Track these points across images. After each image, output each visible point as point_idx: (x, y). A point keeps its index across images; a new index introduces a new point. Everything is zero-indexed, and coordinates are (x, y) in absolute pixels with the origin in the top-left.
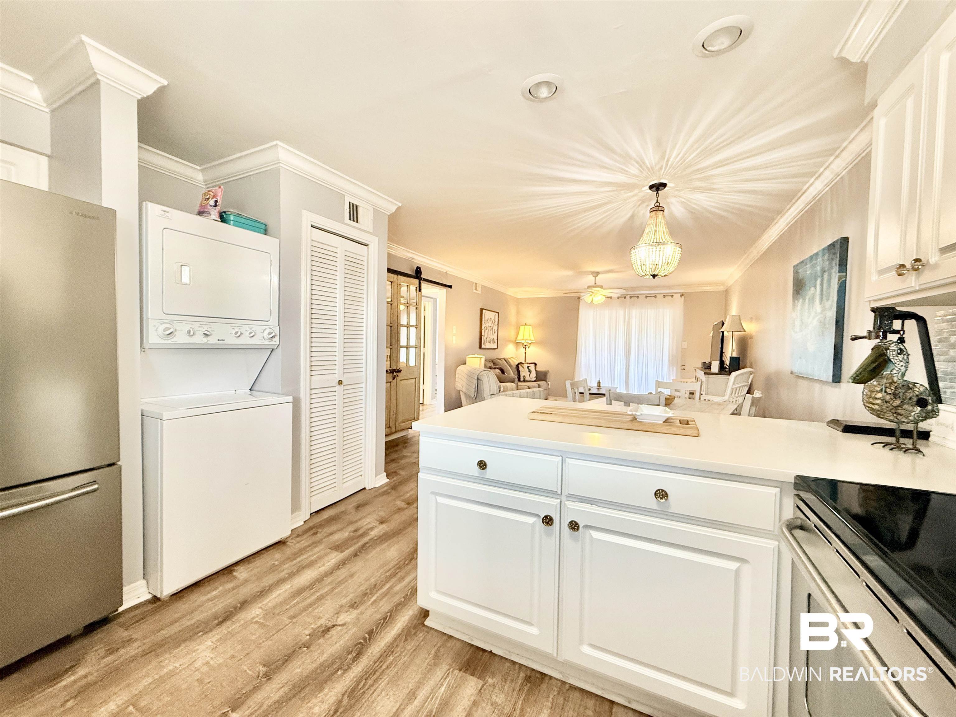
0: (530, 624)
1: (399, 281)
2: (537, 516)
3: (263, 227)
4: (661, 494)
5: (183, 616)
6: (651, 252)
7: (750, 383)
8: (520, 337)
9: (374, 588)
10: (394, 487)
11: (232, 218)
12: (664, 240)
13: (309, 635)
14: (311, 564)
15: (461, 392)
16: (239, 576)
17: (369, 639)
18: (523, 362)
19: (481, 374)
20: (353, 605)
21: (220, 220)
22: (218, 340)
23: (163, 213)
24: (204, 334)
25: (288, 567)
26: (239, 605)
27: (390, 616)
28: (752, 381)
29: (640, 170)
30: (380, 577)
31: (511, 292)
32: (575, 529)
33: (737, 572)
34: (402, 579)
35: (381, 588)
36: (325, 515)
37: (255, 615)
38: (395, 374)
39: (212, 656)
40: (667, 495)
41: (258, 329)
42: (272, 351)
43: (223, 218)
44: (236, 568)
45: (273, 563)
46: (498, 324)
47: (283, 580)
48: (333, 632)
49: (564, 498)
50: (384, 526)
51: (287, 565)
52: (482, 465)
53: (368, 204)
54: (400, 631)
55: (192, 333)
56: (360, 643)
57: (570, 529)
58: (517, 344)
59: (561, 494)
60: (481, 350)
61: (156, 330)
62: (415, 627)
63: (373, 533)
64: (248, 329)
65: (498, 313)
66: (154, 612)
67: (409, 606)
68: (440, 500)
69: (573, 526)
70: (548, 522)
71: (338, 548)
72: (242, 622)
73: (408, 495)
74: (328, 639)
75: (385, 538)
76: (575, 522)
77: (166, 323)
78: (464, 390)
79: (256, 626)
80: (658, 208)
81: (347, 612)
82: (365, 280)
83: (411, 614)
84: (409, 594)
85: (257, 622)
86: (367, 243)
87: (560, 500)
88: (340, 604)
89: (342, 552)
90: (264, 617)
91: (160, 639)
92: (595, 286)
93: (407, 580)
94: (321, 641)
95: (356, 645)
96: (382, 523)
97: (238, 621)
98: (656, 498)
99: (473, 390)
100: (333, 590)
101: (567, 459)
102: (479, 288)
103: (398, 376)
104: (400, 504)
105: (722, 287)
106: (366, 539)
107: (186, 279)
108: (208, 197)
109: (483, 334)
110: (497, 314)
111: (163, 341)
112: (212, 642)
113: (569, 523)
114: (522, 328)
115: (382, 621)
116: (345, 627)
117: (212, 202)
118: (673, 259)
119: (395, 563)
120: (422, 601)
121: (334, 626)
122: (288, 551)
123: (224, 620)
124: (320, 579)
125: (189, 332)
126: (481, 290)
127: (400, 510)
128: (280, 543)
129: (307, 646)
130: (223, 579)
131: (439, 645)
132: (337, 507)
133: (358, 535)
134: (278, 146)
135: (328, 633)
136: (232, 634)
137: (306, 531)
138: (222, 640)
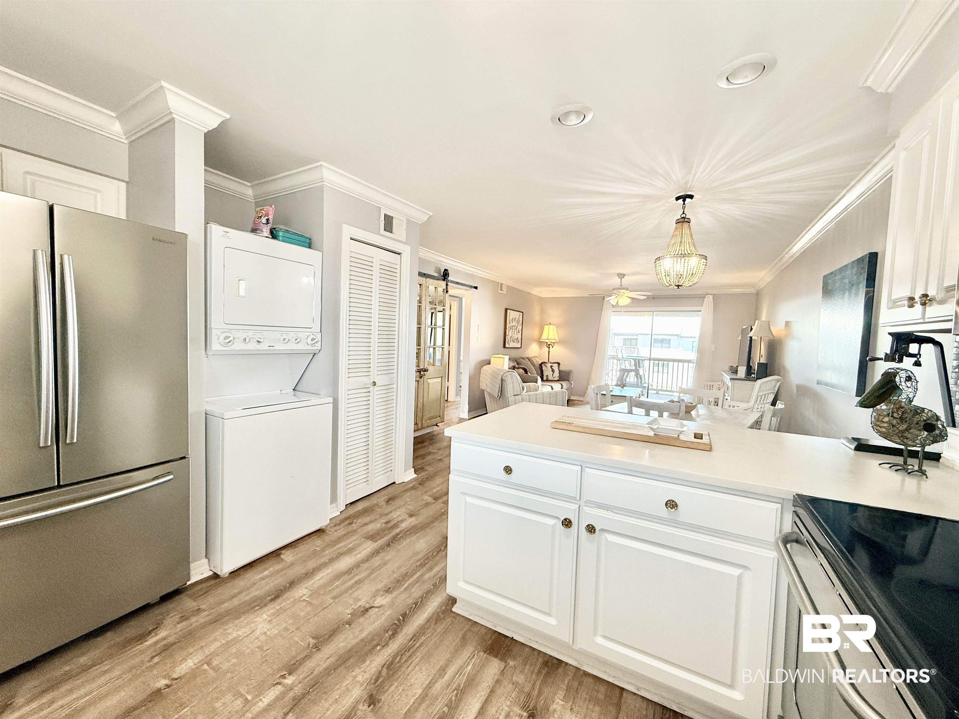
0: (549, 615)
1: (427, 284)
2: (557, 518)
3: (308, 241)
4: (671, 505)
5: (240, 593)
6: (675, 263)
7: (776, 391)
8: (544, 337)
9: (405, 576)
10: (420, 483)
11: (281, 234)
12: (689, 252)
13: (351, 614)
14: (350, 551)
15: (485, 392)
16: (286, 559)
17: (404, 620)
18: (547, 361)
19: (505, 375)
20: (388, 591)
21: (271, 237)
22: (269, 346)
23: (225, 233)
24: (257, 341)
25: (329, 553)
26: (288, 585)
27: (421, 601)
28: (778, 389)
29: (666, 184)
30: (410, 566)
31: (536, 291)
32: (591, 532)
33: (740, 577)
34: (431, 569)
35: (412, 576)
36: (360, 506)
37: (301, 594)
38: (422, 373)
39: (268, 627)
40: (676, 505)
41: (302, 335)
42: (314, 355)
43: (273, 235)
44: (283, 552)
45: (315, 548)
46: (522, 323)
47: (324, 565)
48: (371, 612)
49: (582, 503)
50: (413, 519)
51: (327, 552)
52: (508, 470)
53: (402, 215)
54: (431, 614)
55: (247, 340)
56: (395, 624)
57: (587, 531)
58: (541, 343)
59: (580, 500)
60: (505, 349)
61: (218, 339)
62: (443, 612)
63: (404, 525)
64: (295, 335)
65: (523, 313)
66: (216, 586)
67: (438, 593)
68: (469, 500)
69: (590, 529)
70: (568, 524)
71: (372, 537)
72: (292, 600)
73: (435, 490)
74: (367, 619)
75: (413, 530)
76: (591, 525)
77: (226, 332)
78: (488, 390)
79: (304, 604)
80: (684, 220)
81: (382, 596)
82: (398, 287)
83: (440, 601)
84: (437, 582)
85: (304, 600)
86: (400, 251)
87: (578, 506)
88: (376, 588)
89: (375, 542)
90: (310, 596)
91: (223, 610)
92: (621, 288)
93: (436, 569)
94: (361, 619)
95: (391, 626)
96: (411, 516)
97: (287, 599)
98: (667, 508)
99: (497, 390)
100: (369, 575)
101: (586, 468)
102: (504, 288)
103: (425, 375)
104: (427, 498)
105: (753, 290)
106: (397, 531)
107: (242, 293)
108: (260, 215)
109: (507, 334)
110: (521, 314)
111: (223, 348)
112: (268, 616)
113: (587, 526)
114: (546, 327)
115: (414, 606)
116: (381, 609)
117: (264, 220)
118: (697, 271)
119: (425, 554)
120: (451, 589)
121: (371, 607)
122: (327, 538)
123: (277, 597)
124: (357, 565)
125: (245, 340)
126: (507, 291)
127: (427, 505)
128: (319, 532)
129: (349, 623)
130: (273, 561)
131: (465, 629)
132: (370, 500)
133: (390, 526)
134: (323, 167)
135: (368, 613)
136: (284, 610)
137: (342, 521)
138: (276, 614)
